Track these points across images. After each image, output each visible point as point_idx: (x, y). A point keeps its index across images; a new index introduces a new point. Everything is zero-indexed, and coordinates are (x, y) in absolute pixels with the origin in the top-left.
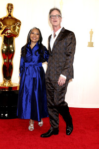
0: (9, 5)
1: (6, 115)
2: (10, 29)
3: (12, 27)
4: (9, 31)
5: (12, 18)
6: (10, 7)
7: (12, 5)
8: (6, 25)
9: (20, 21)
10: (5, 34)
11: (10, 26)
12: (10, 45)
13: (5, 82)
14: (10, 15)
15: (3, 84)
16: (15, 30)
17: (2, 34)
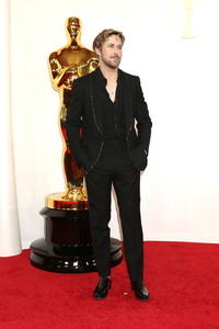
0: (70, 20)
1: (76, 264)
3: (80, 68)
5: (79, 49)
6: (74, 25)
7: (77, 20)
10: (67, 85)
11: (76, 66)
13: (70, 190)
14: (74, 43)
15: (67, 196)
17: (59, 85)
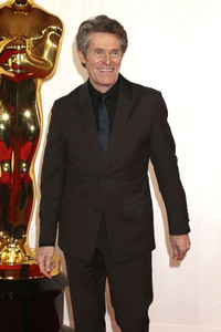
2: (23, 51)
3: (30, 42)
4: (20, 59)
5: (31, 9)
8: (9, 36)
9: (57, 21)
11: (23, 39)
12: (26, 108)
16: (42, 53)
